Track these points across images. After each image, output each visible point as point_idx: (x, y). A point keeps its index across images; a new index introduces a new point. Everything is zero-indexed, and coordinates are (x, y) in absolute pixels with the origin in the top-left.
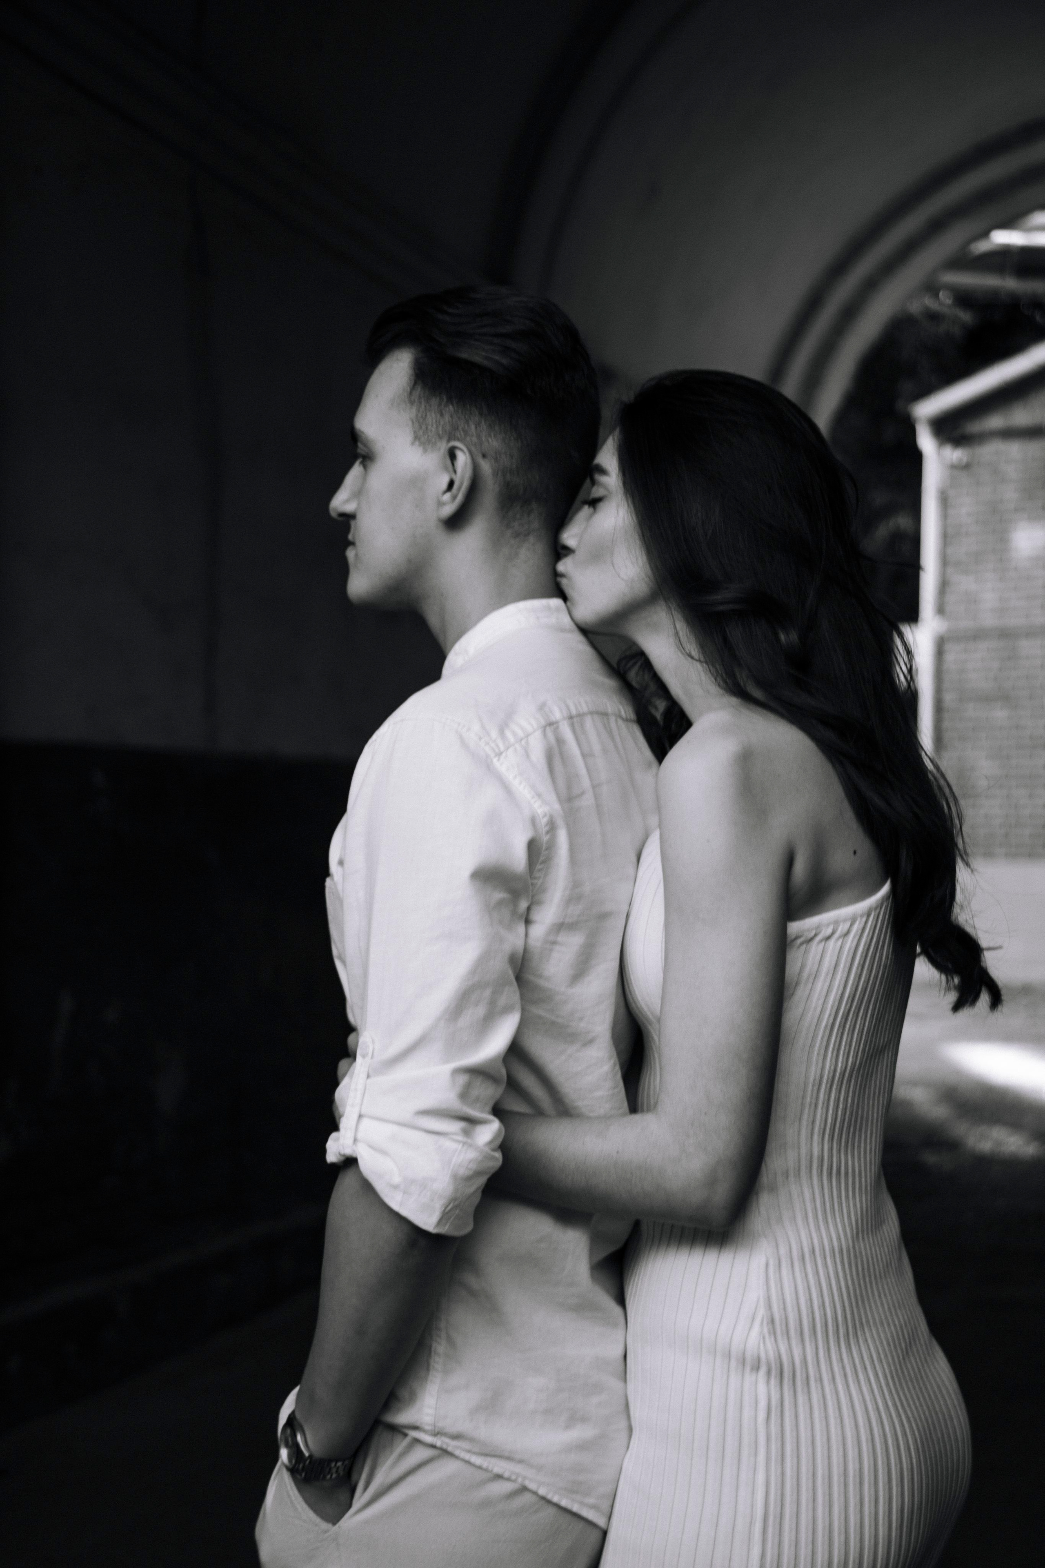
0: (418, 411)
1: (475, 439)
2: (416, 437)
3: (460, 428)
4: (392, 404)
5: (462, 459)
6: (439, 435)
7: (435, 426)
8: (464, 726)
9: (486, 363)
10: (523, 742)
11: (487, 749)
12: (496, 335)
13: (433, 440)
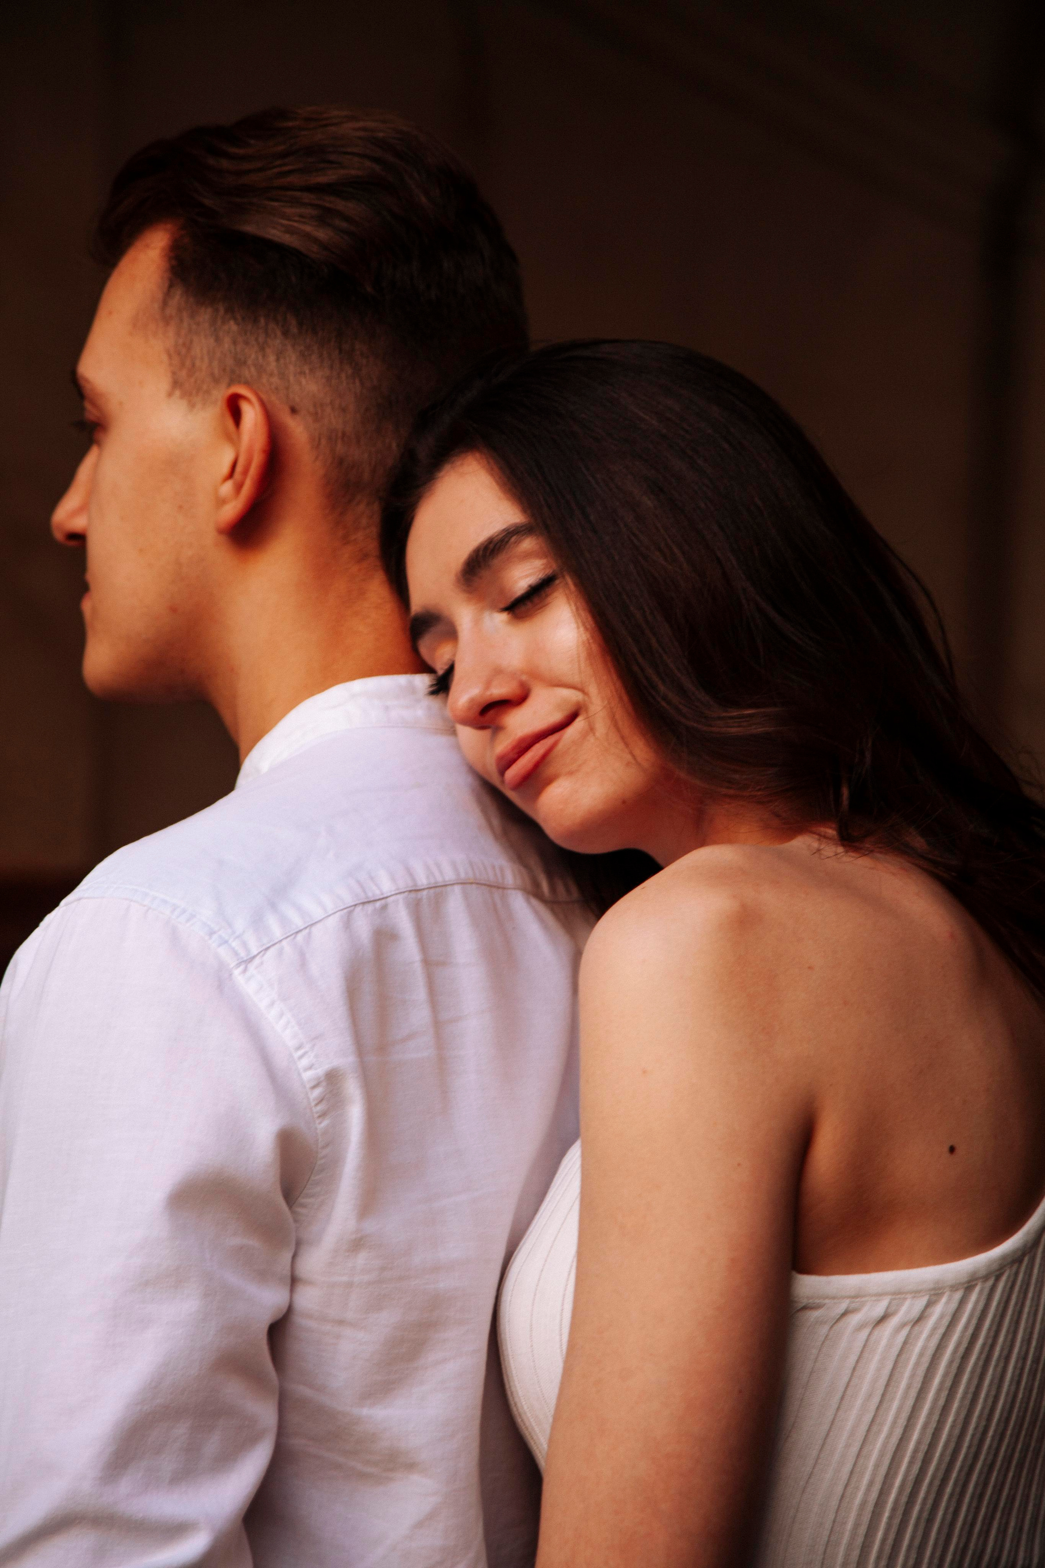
0: (178, 334)
1: (275, 380)
2: (176, 384)
3: (250, 362)
4: (134, 326)
5: (251, 414)
6: (212, 375)
7: (206, 360)
8: (184, 911)
9: (287, 239)
10: (300, 937)
11: (223, 952)
12: (308, 189)
13: (205, 387)
